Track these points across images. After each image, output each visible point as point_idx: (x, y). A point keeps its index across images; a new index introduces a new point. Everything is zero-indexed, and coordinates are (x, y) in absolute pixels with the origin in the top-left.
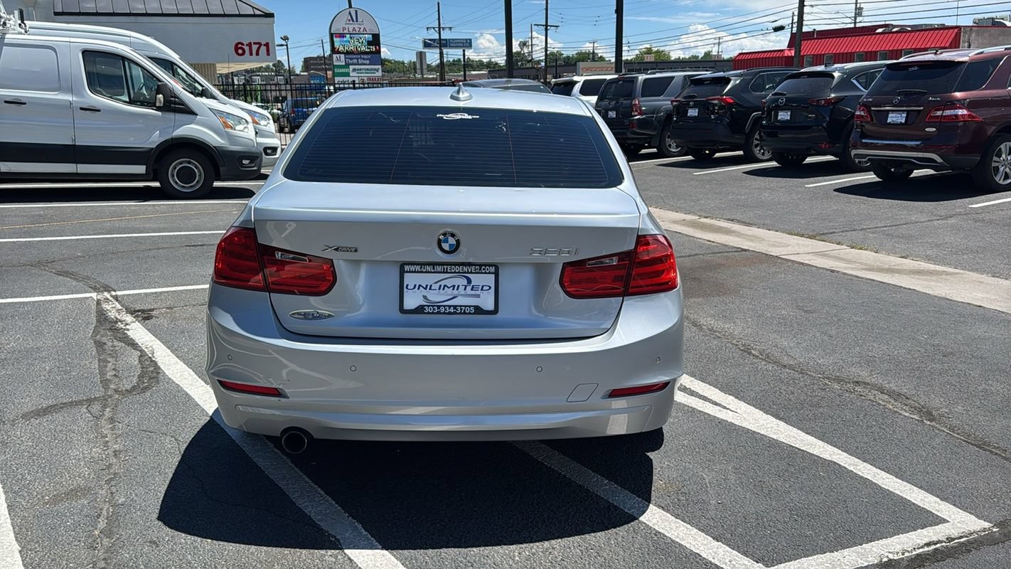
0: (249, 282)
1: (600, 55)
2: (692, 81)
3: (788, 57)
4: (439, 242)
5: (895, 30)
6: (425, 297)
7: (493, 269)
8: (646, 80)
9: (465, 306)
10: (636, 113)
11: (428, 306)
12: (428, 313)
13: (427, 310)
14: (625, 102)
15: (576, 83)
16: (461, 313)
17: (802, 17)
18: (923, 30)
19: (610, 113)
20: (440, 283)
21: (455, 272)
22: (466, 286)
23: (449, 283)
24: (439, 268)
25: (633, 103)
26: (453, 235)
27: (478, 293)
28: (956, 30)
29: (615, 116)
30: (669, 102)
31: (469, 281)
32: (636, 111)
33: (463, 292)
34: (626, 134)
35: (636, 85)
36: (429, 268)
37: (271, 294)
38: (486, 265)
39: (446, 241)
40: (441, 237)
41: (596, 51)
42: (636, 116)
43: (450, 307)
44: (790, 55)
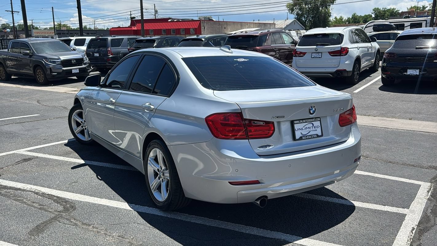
0: (237, 136)
1: (35, 26)
2: (136, 40)
3: (134, 30)
4: (310, 110)
5: (175, 21)
6: (301, 133)
7: (319, 119)
8: (112, 40)
9: (314, 135)
10: (109, 54)
11: (303, 136)
12: (304, 139)
13: (303, 138)
14: (103, 49)
15: (71, 40)
16: (313, 138)
17: (143, 14)
18: (185, 21)
19: (95, 54)
20: (305, 127)
21: (309, 122)
22: (312, 127)
23: (307, 126)
24: (304, 121)
25: (108, 50)
26: (314, 107)
27: (316, 129)
28: (199, 22)
29: (98, 56)
30: (127, 50)
31: (313, 125)
32: (110, 53)
33: (312, 129)
34: (106, 64)
35: (108, 42)
36: (301, 121)
37: (249, 140)
38: (317, 118)
39: (312, 109)
40: (311, 108)
41: (33, 25)
42: (110, 55)
43: (309, 136)
44: (135, 29)
